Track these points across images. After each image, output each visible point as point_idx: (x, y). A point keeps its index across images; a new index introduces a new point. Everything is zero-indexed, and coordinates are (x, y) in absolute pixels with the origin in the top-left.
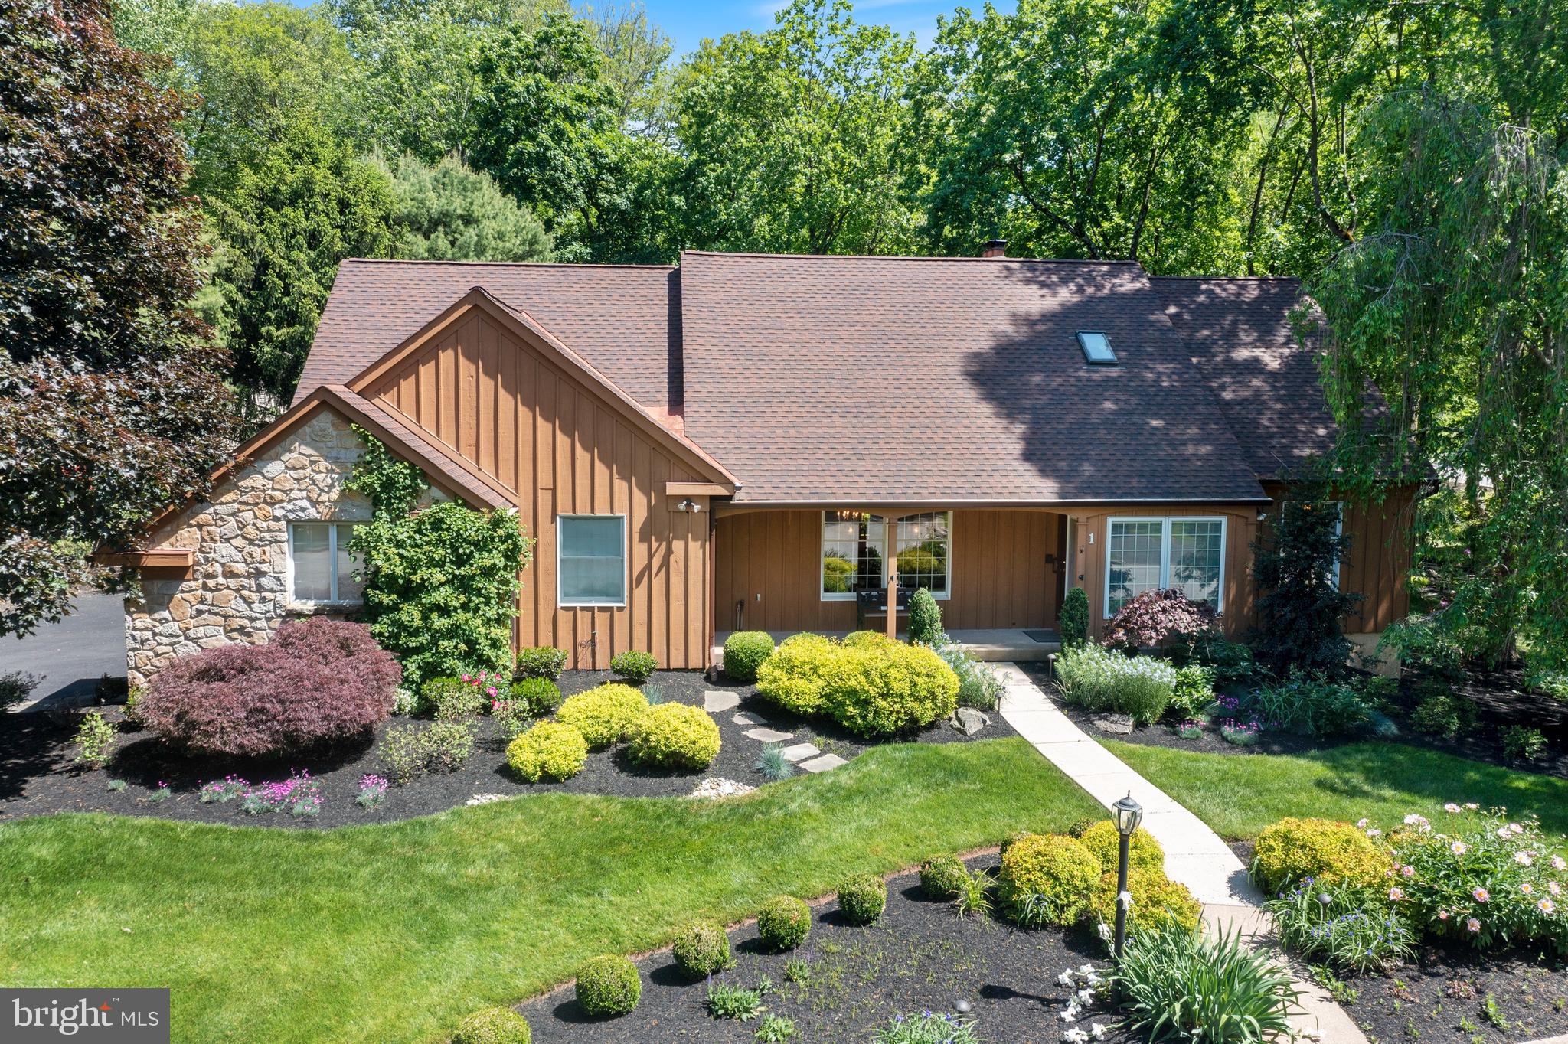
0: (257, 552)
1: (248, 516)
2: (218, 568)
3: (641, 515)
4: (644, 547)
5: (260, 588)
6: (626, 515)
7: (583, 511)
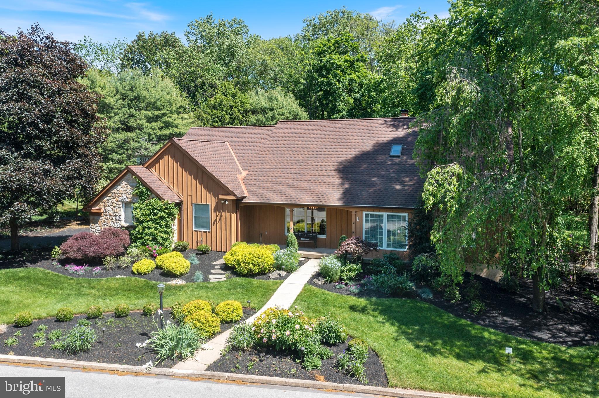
0: (115, 209)
1: (114, 200)
2: (108, 214)
3: (214, 204)
4: (215, 214)
5: (116, 220)
6: (210, 204)
7: (199, 203)
